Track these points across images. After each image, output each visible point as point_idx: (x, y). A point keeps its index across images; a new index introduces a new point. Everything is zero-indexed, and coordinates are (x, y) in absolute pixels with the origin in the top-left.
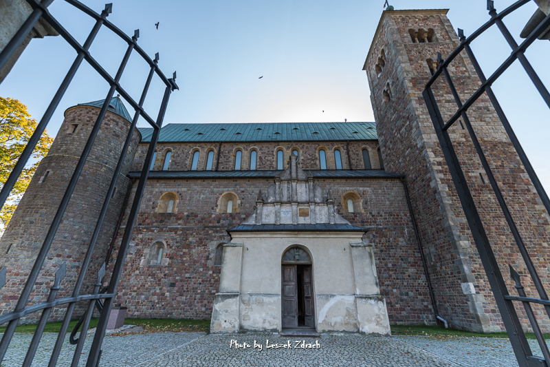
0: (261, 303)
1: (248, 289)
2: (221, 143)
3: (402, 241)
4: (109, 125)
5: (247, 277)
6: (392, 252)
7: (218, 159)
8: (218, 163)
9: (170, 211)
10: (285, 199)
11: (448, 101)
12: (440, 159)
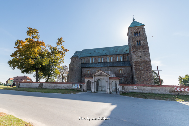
0: (104, 88)
1: (102, 86)
2: (95, 56)
3: (129, 78)
5: (102, 84)
6: (127, 80)
7: (95, 60)
8: (95, 61)
9: (88, 73)
11: (139, 52)
12: (135, 65)
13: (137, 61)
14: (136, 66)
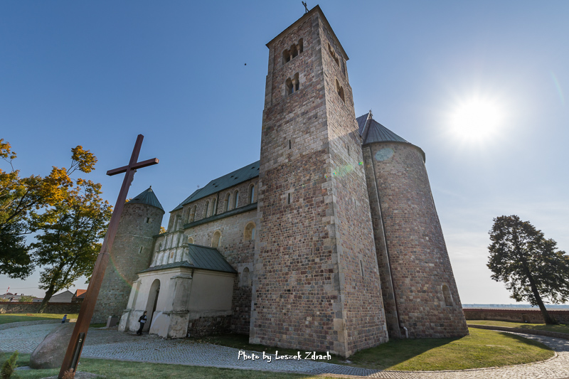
2: (218, 192)
7: (217, 206)
8: (217, 209)
10: (167, 248)
11: (288, 122)
13: (276, 166)
14: (268, 191)
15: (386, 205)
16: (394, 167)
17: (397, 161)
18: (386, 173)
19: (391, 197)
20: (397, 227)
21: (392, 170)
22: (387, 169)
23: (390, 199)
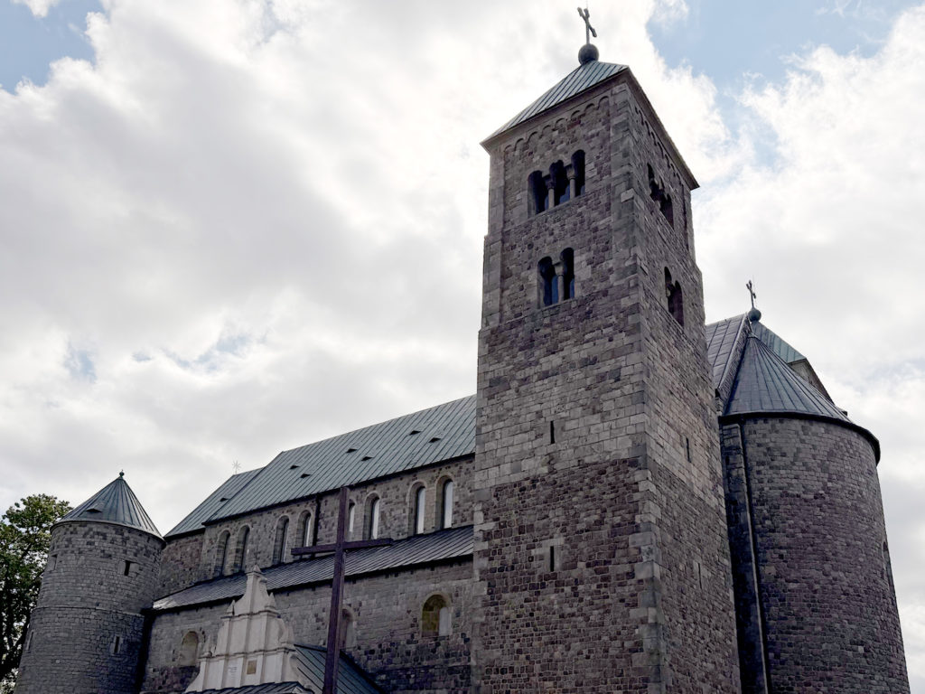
2: (321, 497)
4: (94, 543)
7: (316, 534)
8: (315, 542)
10: (235, 650)
11: (545, 375)
12: (491, 526)
13: (517, 478)
14: (498, 534)
15: (770, 570)
16: (797, 478)
17: (805, 464)
18: (777, 493)
19: (784, 552)
20: (794, 623)
21: (790, 485)
22: (778, 482)
23: (781, 556)
